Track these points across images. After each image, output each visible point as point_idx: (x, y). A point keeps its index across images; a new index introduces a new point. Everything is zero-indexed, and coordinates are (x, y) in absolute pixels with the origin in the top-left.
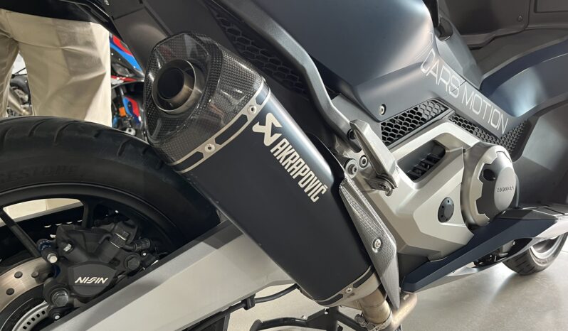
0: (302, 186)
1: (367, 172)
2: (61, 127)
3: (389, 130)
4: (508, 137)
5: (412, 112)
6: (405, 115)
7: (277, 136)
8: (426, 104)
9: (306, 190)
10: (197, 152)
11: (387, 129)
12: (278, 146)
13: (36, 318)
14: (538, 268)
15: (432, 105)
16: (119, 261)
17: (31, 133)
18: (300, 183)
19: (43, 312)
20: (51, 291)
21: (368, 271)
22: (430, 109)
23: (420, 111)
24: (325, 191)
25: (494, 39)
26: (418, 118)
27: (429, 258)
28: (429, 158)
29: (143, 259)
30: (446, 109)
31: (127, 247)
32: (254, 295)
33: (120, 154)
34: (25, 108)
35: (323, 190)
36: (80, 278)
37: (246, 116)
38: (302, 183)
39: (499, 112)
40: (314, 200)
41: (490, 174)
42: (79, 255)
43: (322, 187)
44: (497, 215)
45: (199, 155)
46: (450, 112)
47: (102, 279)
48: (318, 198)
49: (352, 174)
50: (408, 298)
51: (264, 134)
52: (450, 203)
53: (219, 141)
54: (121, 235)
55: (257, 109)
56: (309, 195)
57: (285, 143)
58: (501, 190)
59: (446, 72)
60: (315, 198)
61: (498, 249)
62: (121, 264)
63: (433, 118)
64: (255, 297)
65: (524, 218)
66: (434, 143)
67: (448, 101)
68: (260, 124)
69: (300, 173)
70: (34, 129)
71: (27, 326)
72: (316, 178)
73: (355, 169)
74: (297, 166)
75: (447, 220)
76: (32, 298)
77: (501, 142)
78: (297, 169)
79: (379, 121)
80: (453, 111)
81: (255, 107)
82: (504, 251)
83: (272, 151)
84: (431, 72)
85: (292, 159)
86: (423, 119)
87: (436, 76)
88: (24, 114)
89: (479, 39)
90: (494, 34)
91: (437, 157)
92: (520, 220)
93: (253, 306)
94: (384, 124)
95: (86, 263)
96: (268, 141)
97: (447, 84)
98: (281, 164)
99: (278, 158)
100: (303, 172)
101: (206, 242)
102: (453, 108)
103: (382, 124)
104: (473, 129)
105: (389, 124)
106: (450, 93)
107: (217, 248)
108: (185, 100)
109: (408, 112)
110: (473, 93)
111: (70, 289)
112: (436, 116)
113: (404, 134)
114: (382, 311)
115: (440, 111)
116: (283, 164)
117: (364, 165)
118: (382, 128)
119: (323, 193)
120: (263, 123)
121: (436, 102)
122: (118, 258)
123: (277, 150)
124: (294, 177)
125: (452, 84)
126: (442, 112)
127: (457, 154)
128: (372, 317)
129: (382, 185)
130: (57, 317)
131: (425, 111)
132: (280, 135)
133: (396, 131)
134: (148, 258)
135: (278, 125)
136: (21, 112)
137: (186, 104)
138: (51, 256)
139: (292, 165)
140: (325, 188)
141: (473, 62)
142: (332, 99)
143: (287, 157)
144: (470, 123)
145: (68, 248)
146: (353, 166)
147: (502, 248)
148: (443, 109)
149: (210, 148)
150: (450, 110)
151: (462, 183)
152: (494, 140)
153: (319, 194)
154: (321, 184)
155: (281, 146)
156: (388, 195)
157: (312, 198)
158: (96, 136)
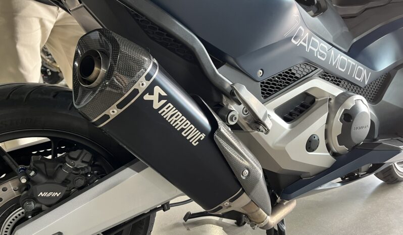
0: (185, 135)
1: (248, 118)
2: (30, 91)
3: (267, 87)
4: (371, 87)
5: (286, 72)
6: (280, 75)
7: (163, 102)
8: (299, 66)
9: (188, 138)
10: (105, 115)
11: (265, 86)
12: (164, 109)
13: (18, 216)
14: (401, 179)
15: (304, 67)
16: (70, 181)
17: (9, 96)
18: (183, 133)
19: (23, 213)
20: (23, 201)
21: (239, 192)
22: (302, 70)
23: (293, 71)
24: (203, 137)
25: (366, 9)
26: (292, 77)
27: (302, 177)
28: (302, 105)
29: (88, 178)
30: (316, 69)
31: (74, 172)
32: (169, 202)
33: (70, 109)
34: (49, 58)
35: (201, 137)
36: (41, 193)
37: (138, 90)
38: (185, 133)
39: (362, 69)
40: (195, 145)
41: (348, 117)
42: (41, 178)
43: (201, 135)
44: (354, 147)
45: (107, 117)
46: (319, 71)
47: (57, 193)
48: (197, 143)
49: (233, 121)
50: (288, 203)
51: (153, 101)
52: (316, 138)
53: (120, 106)
54: (69, 164)
55: (146, 84)
56: (191, 141)
57: (170, 106)
58: (357, 128)
59: (315, 42)
60: (195, 143)
61: (358, 169)
62: (72, 183)
63: (304, 76)
64: (170, 203)
65: (375, 149)
66: (305, 94)
67: (317, 63)
68: (149, 95)
69: (183, 126)
70: (10, 94)
71: (12, 221)
72: (196, 129)
73: (236, 118)
74: (180, 121)
75: (313, 151)
76: (15, 204)
77: (360, 92)
78: (180, 124)
79: (258, 82)
80: (322, 70)
81: (145, 83)
82: (362, 171)
83: (160, 112)
84: (301, 42)
85: (176, 117)
86: (296, 77)
87: (306, 45)
88: (48, 62)
89: (354, 10)
90: (366, 6)
91: (308, 104)
92: (371, 150)
93: (169, 209)
94: (263, 83)
95: (46, 183)
96: (156, 105)
97: (316, 50)
98: (167, 121)
99: (165, 117)
100: (185, 126)
101: (131, 168)
102: (322, 68)
103: (261, 83)
104: (340, 82)
105: (267, 83)
106: (319, 57)
107: (138, 172)
108: (96, 78)
109: (283, 73)
110: (339, 55)
111: (35, 200)
112: (307, 75)
113: (280, 89)
114: (260, 215)
115: (310, 71)
116: (169, 121)
117: (246, 113)
118: (261, 86)
119: (202, 139)
120: (152, 93)
121: (307, 64)
122: (69, 179)
123: (164, 111)
124: (178, 129)
125: (320, 50)
126: (313, 71)
127: (324, 102)
128: (254, 219)
129: (258, 128)
130: (30, 217)
131: (298, 71)
132: (166, 101)
133: (273, 88)
134: (91, 178)
135: (164, 94)
136: (46, 61)
137: (96, 81)
138: (23, 178)
139: (176, 121)
140: (203, 136)
141: (346, 29)
142: (217, 69)
143: (172, 116)
144: (337, 78)
145: (32, 173)
146: (233, 116)
147: (361, 168)
148: (313, 69)
149: (113, 112)
150: (319, 69)
151: (326, 123)
152: (359, 89)
153: (199, 141)
154: (200, 133)
155: (167, 109)
156: (266, 134)
157: (193, 143)
158: (54, 96)
